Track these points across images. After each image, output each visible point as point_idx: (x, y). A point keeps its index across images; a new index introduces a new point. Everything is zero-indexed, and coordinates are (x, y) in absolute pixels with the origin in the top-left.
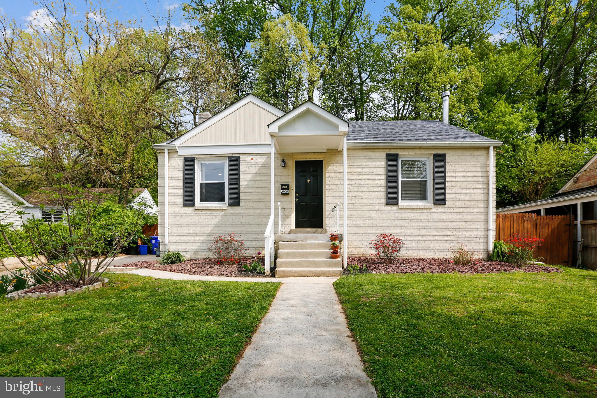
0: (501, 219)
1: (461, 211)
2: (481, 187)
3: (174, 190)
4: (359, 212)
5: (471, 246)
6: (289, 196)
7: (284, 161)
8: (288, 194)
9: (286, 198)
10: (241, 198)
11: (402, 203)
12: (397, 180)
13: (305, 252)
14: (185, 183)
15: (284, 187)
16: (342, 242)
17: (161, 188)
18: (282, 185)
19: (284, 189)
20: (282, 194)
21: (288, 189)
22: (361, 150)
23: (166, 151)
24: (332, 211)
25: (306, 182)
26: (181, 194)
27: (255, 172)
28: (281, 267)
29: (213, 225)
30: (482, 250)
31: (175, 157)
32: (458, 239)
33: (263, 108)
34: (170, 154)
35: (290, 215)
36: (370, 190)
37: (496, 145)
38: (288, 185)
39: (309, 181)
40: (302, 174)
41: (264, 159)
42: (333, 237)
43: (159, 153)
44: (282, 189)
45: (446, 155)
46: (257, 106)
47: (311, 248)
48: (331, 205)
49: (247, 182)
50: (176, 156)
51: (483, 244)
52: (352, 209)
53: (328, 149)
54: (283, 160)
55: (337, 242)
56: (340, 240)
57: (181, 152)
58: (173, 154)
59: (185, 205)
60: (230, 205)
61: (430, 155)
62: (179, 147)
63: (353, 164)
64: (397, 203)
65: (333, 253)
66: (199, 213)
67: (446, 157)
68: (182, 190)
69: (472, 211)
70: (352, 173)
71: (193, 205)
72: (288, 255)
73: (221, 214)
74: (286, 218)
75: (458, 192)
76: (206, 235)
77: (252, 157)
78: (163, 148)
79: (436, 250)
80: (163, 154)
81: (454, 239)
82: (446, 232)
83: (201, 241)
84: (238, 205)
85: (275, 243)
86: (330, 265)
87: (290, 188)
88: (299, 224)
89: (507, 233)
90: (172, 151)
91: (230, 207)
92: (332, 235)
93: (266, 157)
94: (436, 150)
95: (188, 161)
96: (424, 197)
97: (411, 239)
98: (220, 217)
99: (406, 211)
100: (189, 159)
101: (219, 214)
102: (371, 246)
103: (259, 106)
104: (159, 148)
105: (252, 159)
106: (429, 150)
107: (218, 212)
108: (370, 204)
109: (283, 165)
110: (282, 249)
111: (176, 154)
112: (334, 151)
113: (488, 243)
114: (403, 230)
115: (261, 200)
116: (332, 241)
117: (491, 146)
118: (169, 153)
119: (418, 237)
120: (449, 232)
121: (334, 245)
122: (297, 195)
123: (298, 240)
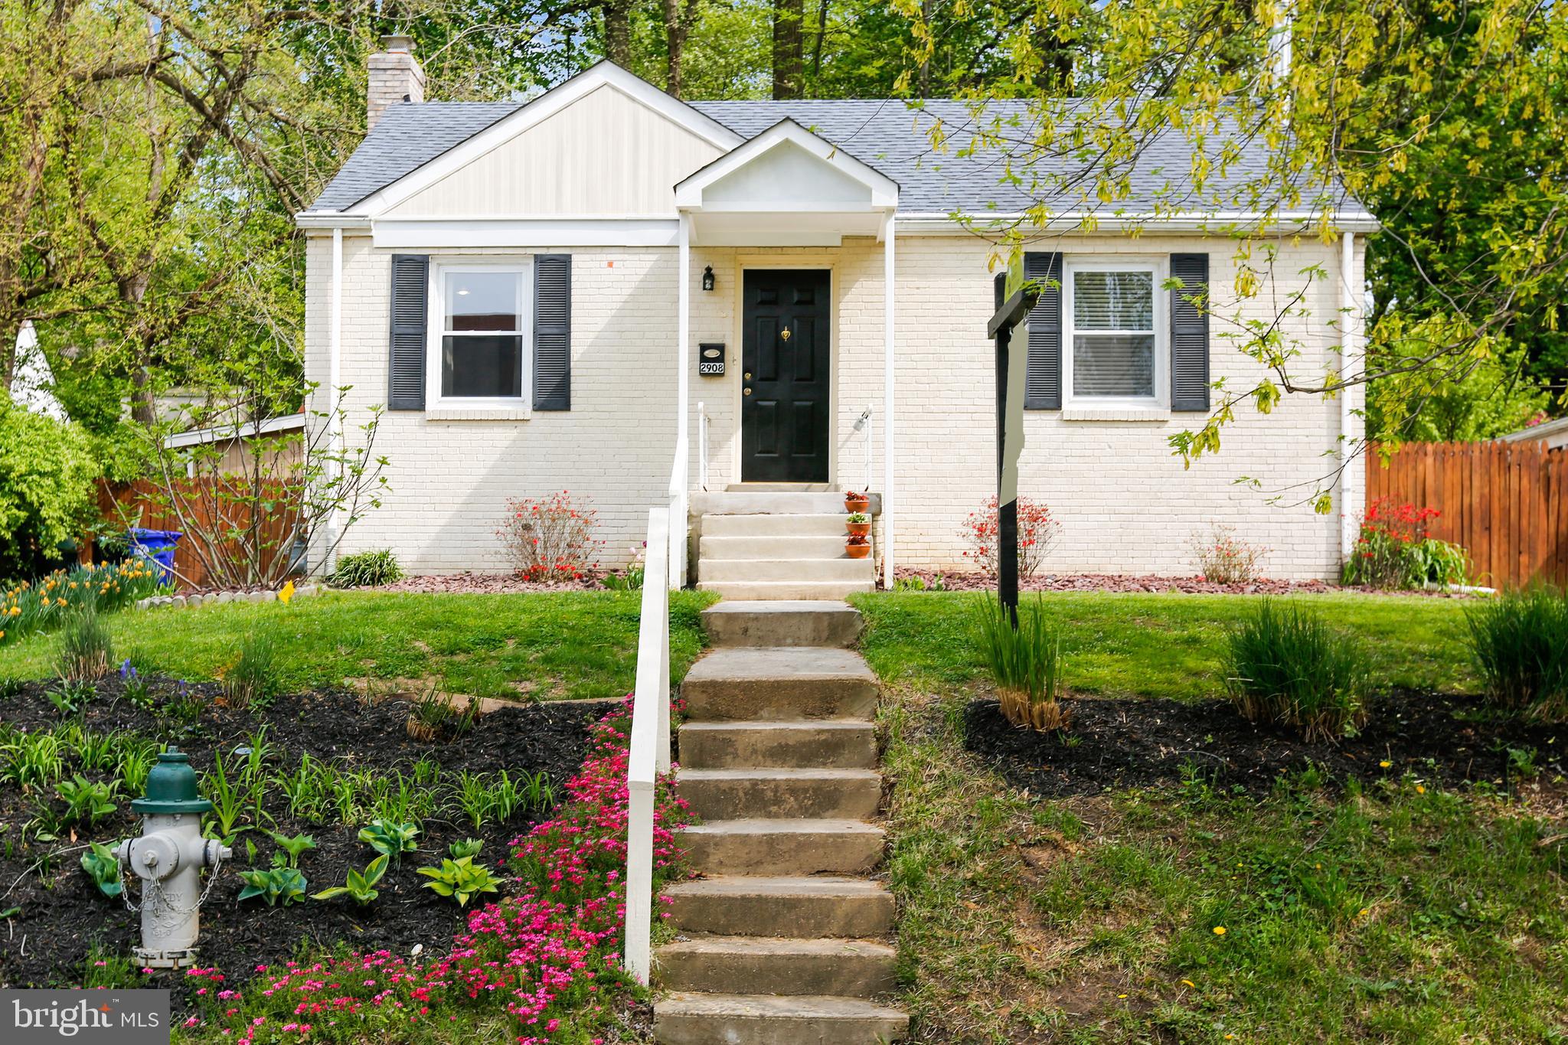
0: (1430, 460)
1: (1257, 432)
2: (1317, 357)
3: (358, 357)
4: (940, 431)
5: (1289, 540)
6: (724, 379)
7: (709, 275)
8: (722, 375)
9: (715, 385)
10: (573, 387)
11: (1073, 403)
12: (1059, 333)
13: (777, 541)
14: (396, 338)
15: (711, 354)
16: (880, 518)
17: (314, 349)
18: (704, 347)
19: (710, 357)
20: (703, 375)
21: (721, 359)
22: (947, 242)
23: (338, 235)
24: (857, 428)
25: (778, 332)
26: (382, 372)
27: (619, 305)
28: (711, 579)
29: (484, 471)
30: (1324, 554)
31: (362, 253)
32: (1249, 518)
33: (645, 106)
34: (349, 243)
35: (728, 439)
36: (974, 365)
37: (1361, 230)
38: (721, 348)
39: (786, 333)
40: (763, 311)
41: (649, 265)
42: (854, 502)
43: (312, 238)
44: (704, 359)
45: (1211, 257)
46: (625, 99)
47: (793, 532)
48: (854, 408)
49: (592, 335)
50: (366, 250)
51: (1325, 533)
52: (919, 424)
53: (845, 238)
54: (709, 269)
55: (867, 517)
56: (874, 509)
57: (383, 237)
58: (357, 242)
59: (396, 405)
60: (539, 407)
61: (1162, 255)
62: (376, 222)
63: (921, 284)
64: (1058, 406)
65: (852, 542)
66: (440, 431)
67: (1212, 263)
68: (385, 357)
69: (1290, 432)
70: (920, 312)
71: (421, 407)
72: (728, 548)
73: (510, 434)
74: (715, 447)
75: (1246, 373)
76: (460, 500)
77: (611, 257)
78: (327, 225)
79: (1178, 553)
80: (325, 243)
81: (1237, 518)
82: (1210, 496)
83: (442, 522)
84: (566, 407)
85: (690, 517)
86: (844, 574)
87: (727, 357)
88: (752, 471)
89: (1451, 507)
90: (359, 235)
91: (540, 414)
92: (851, 496)
93: (654, 257)
94: (1180, 241)
95: (405, 266)
96: (1143, 386)
97: (1102, 518)
98: (507, 443)
99: (1086, 431)
100: (410, 259)
101: (504, 436)
102: (964, 530)
103: (633, 100)
104: (316, 224)
105: (610, 265)
106: (1158, 241)
107: (500, 430)
108: (972, 409)
109: (708, 286)
110: (711, 533)
111: (365, 242)
112: (864, 242)
113: (1340, 532)
114: (1074, 488)
115: (636, 394)
116: (851, 511)
117: (1348, 231)
118: (344, 238)
119: (1123, 510)
120: (1221, 495)
121: (855, 521)
122: (748, 376)
123: (756, 510)
